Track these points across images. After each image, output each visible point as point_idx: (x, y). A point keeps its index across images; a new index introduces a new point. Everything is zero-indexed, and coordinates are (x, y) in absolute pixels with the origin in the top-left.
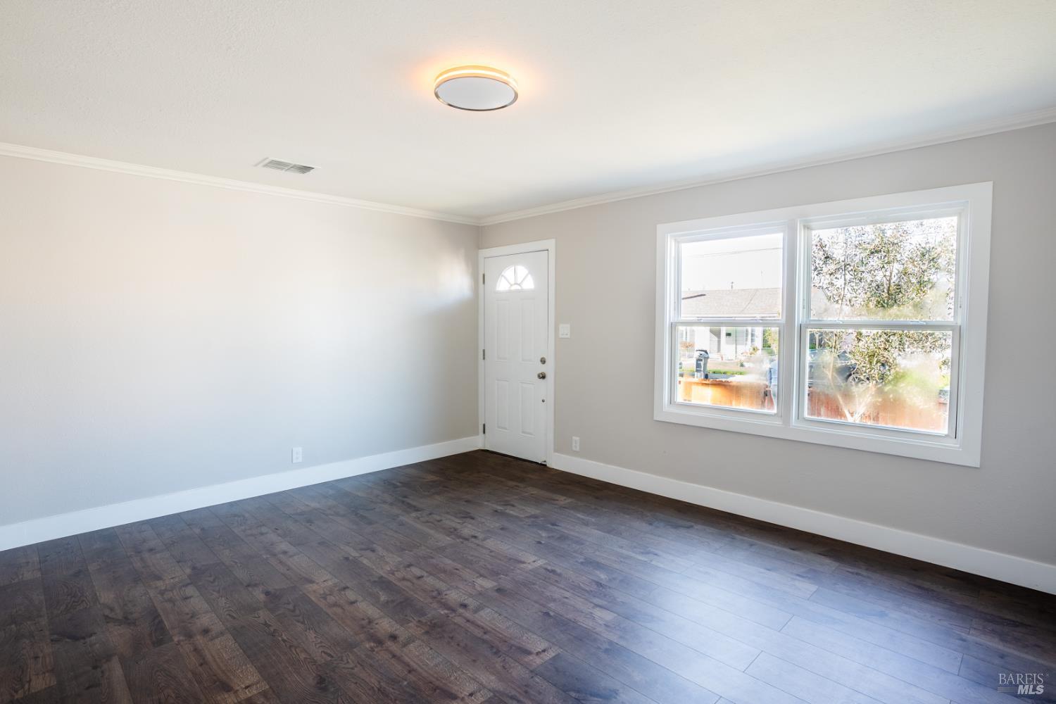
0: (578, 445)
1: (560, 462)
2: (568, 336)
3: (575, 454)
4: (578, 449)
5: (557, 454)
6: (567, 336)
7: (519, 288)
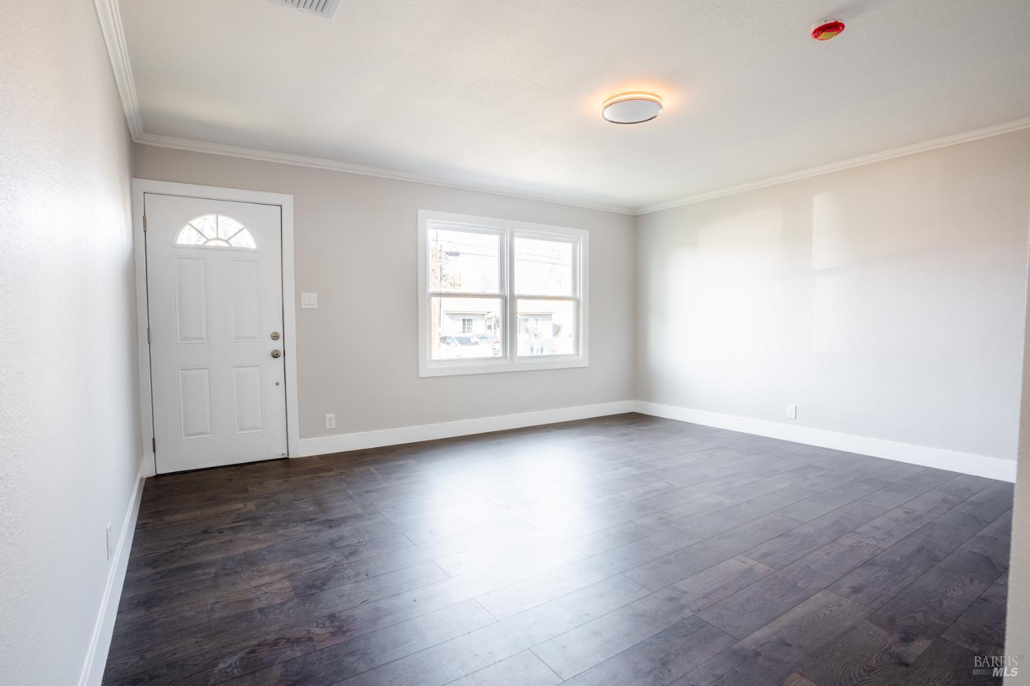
0: (333, 422)
1: (304, 448)
2: (316, 306)
3: (331, 432)
4: (333, 426)
5: (303, 440)
6: (313, 307)
7: (224, 244)
